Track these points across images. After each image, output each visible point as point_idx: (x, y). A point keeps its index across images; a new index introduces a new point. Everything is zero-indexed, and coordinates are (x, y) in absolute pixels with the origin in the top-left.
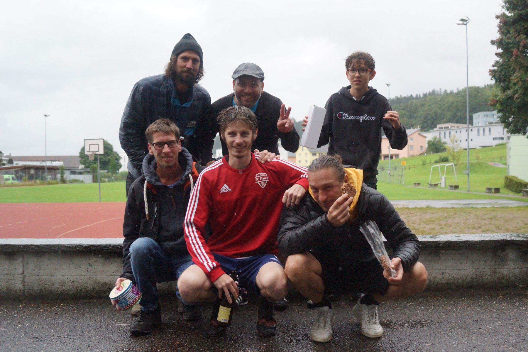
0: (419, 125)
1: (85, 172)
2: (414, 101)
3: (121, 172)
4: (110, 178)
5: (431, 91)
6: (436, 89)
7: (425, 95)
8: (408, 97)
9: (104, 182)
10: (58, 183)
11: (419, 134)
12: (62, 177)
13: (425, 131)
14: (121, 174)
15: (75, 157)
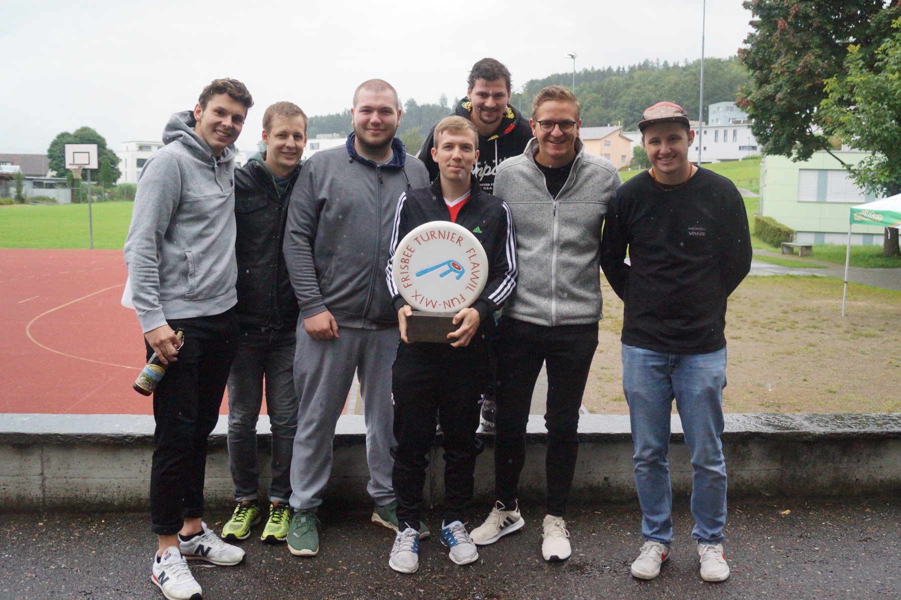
0: (620, 119)
1: (59, 183)
2: (614, 78)
3: (120, 185)
4: (102, 195)
5: (642, 63)
6: (650, 60)
7: (632, 69)
8: (604, 71)
9: (92, 201)
10: (11, 203)
11: (620, 135)
12: (19, 192)
13: (630, 130)
14: (121, 188)
15: (41, 156)
